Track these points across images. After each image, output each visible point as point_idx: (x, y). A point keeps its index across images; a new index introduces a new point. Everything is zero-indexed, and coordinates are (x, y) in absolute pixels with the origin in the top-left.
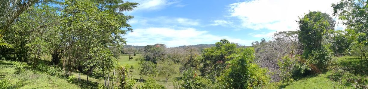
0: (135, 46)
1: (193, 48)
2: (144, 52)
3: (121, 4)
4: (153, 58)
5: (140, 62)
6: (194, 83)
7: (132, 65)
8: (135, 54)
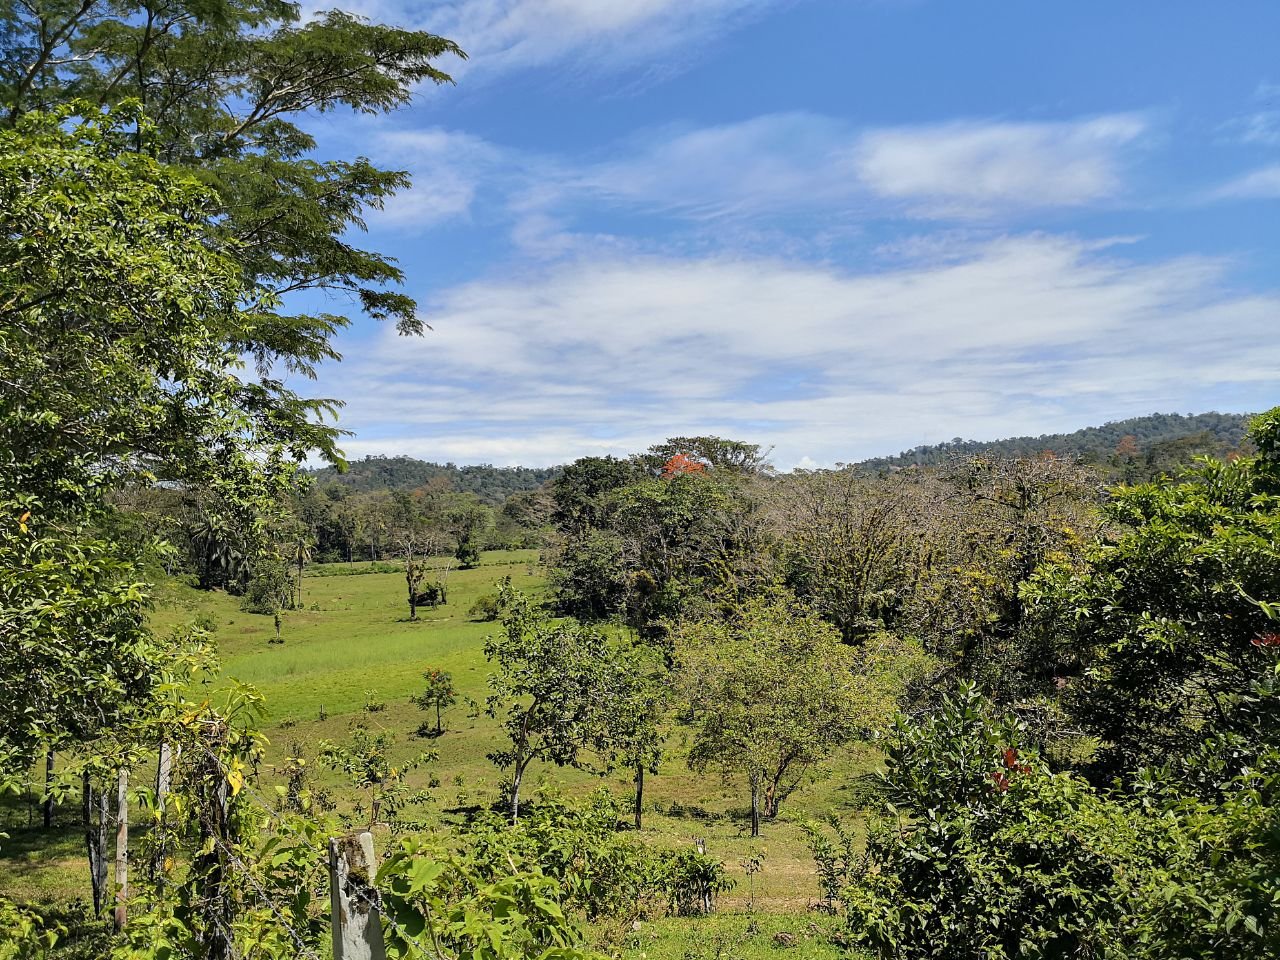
0: (468, 471)
1: (1037, 469)
2: (551, 533)
3: (268, 30)
4: (643, 586)
5: (497, 632)
6: (1004, 834)
7: (435, 664)
8: (465, 556)
